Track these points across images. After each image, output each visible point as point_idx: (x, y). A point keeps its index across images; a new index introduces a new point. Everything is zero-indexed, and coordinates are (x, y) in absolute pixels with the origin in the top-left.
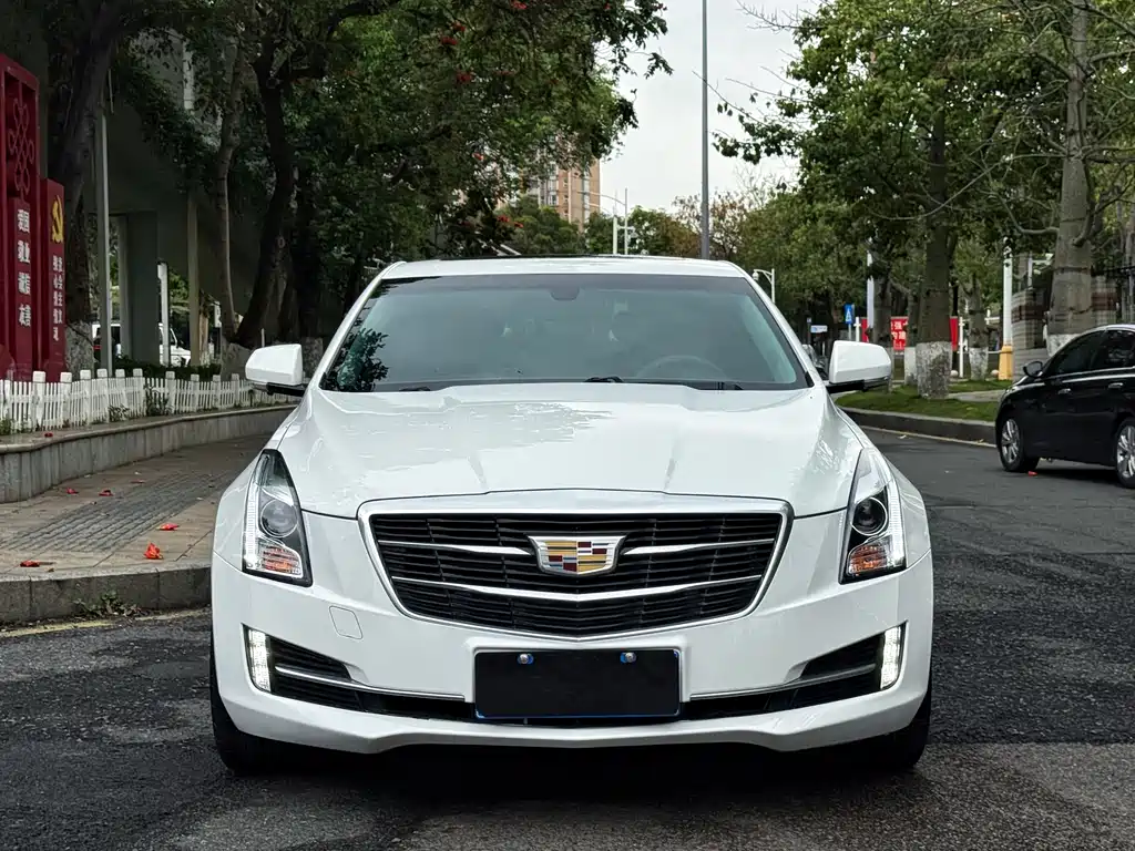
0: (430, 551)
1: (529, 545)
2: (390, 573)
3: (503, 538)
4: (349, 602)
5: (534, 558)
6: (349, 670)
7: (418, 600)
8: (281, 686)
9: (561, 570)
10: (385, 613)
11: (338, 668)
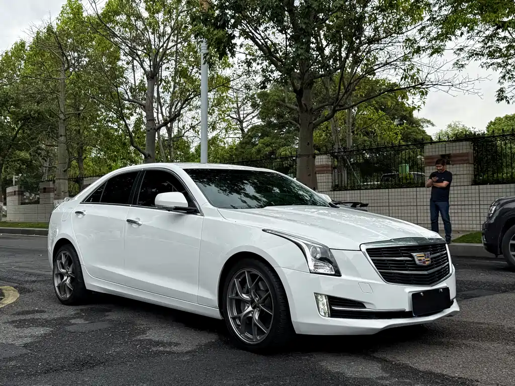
0: (384, 260)
1: (412, 256)
2: (378, 269)
3: (404, 255)
4: (367, 281)
5: (414, 260)
6: (364, 304)
7: (389, 278)
8: (334, 314)
9: (422, 264)
10: (379, 282)
11: (360, 304)
